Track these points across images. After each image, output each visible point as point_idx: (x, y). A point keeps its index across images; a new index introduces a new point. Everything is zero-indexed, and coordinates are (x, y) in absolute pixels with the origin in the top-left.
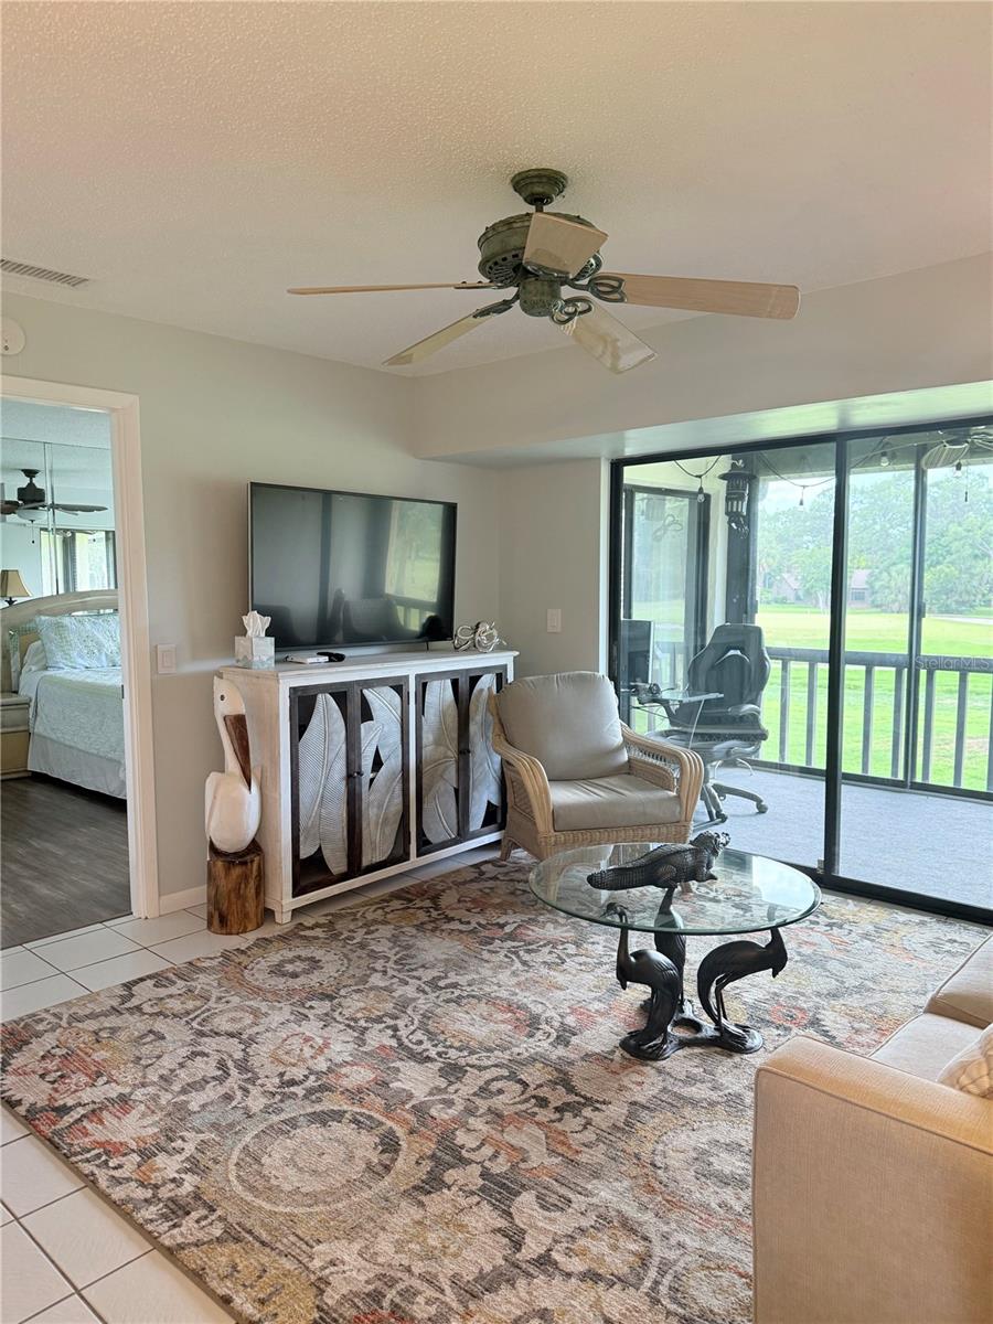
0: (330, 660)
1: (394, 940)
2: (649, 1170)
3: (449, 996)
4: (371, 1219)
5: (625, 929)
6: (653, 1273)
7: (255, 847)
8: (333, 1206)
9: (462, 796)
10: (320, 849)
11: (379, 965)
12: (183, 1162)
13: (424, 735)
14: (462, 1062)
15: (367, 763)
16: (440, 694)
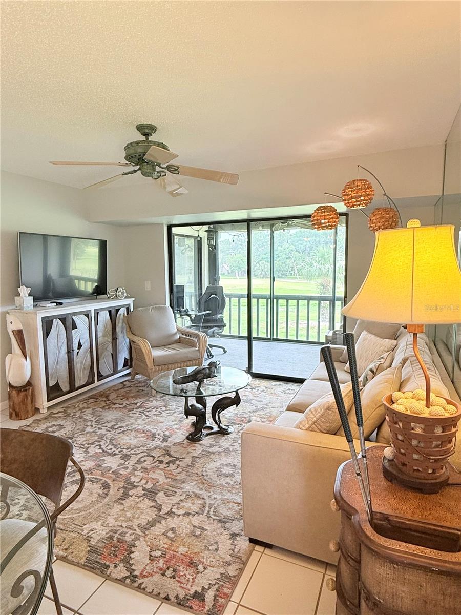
0: (57, 305)
1: (93, 414)
2: (201, 477)
3: (120, 431)
4: (103, 513)
5: (186, 398)
6: (207, 509)
7: (29, 384)
8: (88, 511)
9: (114, 356)
10: (57, 382)
11: (89, 424)
12: (20, 507)
13: (98, 333)
14: (129, 453)
15: (75, 346)
16: (104, 317)
